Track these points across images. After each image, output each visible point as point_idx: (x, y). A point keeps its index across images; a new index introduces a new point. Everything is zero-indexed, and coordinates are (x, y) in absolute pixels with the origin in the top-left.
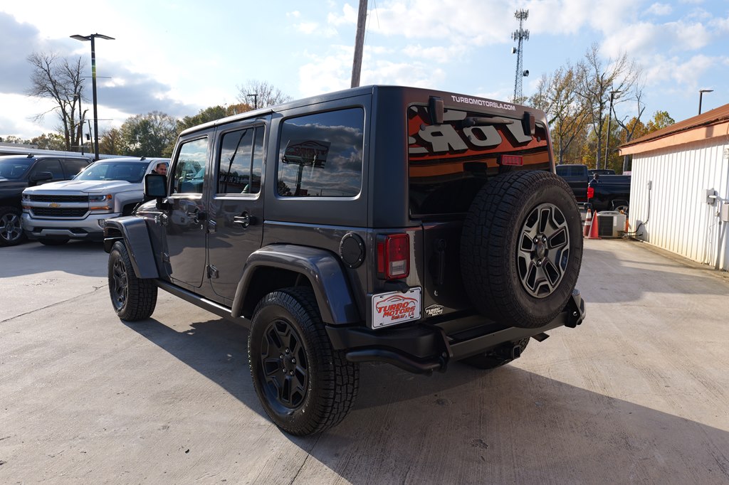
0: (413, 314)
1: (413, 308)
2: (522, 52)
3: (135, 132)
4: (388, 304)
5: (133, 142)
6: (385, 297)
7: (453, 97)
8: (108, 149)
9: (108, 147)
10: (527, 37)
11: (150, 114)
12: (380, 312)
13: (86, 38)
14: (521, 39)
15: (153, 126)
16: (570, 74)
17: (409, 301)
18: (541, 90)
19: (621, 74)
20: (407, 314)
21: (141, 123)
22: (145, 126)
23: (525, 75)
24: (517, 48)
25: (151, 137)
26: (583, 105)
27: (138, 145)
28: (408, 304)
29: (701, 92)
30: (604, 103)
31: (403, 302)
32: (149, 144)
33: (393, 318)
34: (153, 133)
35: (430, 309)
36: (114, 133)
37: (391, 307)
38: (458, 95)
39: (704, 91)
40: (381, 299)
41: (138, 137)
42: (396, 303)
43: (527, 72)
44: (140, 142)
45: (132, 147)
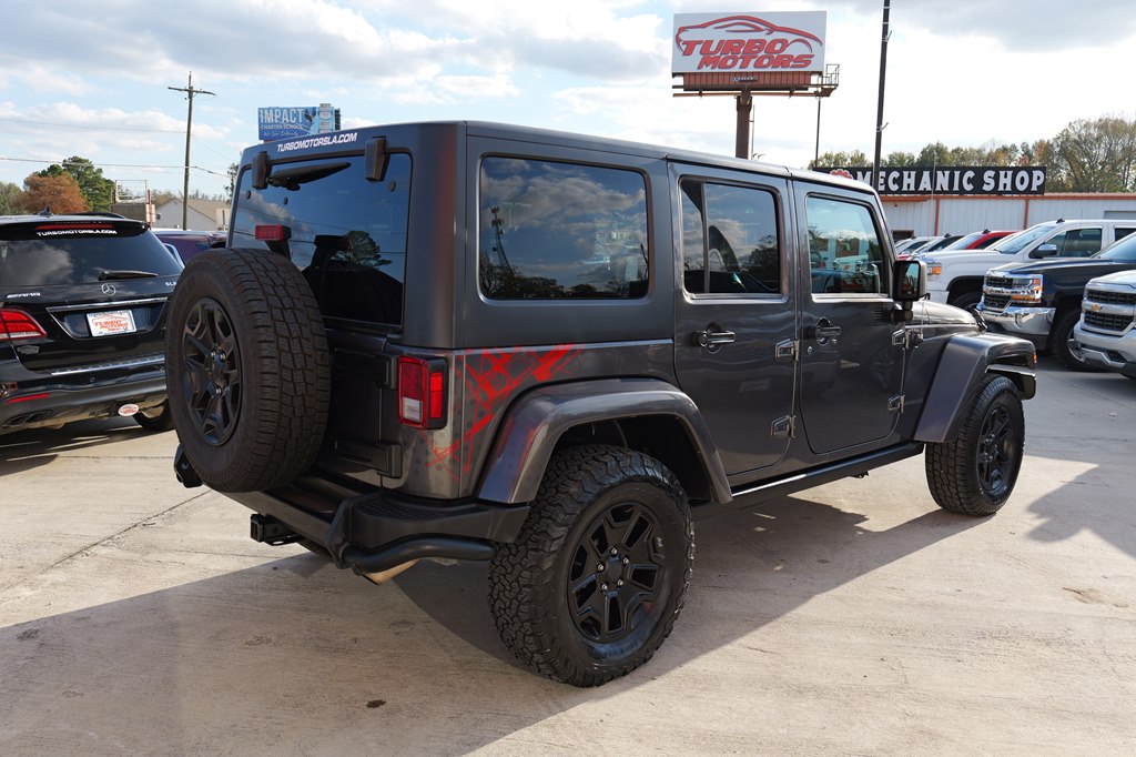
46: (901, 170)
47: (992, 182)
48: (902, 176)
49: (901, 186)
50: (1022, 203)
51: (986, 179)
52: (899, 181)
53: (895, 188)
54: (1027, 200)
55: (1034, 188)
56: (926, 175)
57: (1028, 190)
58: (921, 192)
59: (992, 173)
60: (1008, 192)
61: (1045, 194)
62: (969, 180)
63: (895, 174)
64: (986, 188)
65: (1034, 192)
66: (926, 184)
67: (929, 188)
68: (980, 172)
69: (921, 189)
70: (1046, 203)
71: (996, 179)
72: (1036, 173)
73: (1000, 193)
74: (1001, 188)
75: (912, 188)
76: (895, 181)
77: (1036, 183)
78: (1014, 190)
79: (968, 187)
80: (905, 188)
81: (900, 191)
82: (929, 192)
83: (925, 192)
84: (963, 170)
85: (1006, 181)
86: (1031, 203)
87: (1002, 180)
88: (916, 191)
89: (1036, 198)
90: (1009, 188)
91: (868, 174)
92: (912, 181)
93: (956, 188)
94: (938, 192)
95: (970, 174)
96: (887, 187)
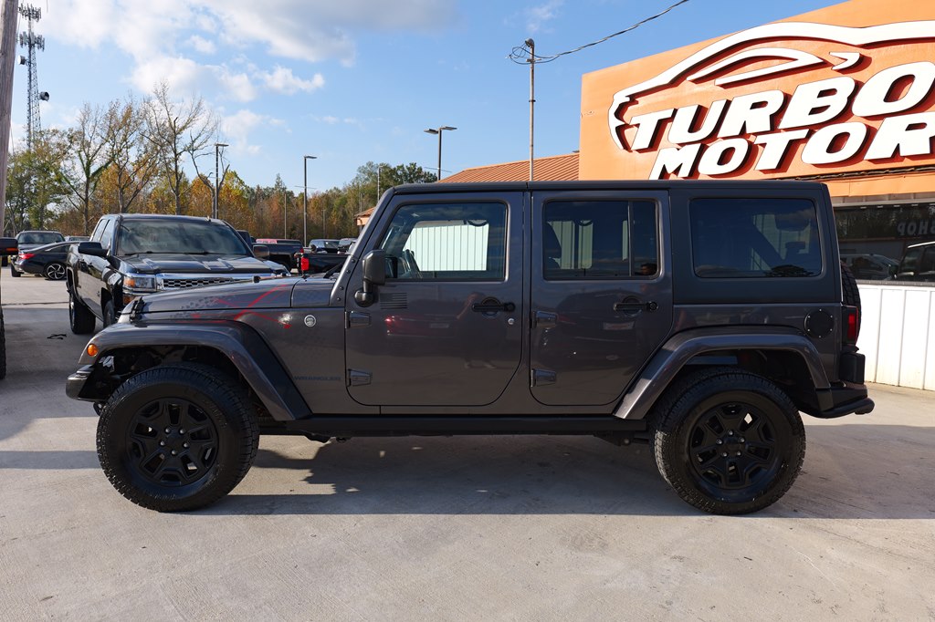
2: (35, 65)
10: (41, 46)
14: (31, 46)
16: (129, 110)
18: (83, 124)
19: (197, 122)
23: (43, 99)
24: (27, 58)
26: (146, 152)
29: (305, 158)
30: (180, 154)
39: (309, 157)
43: (47, 94)
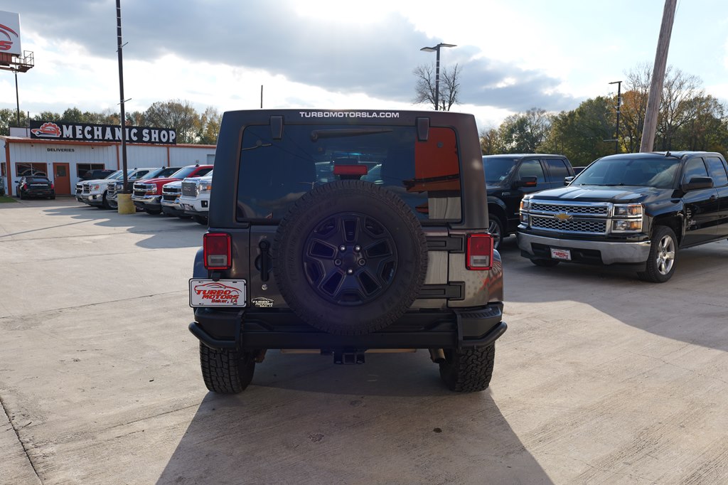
0: (236, 301)
1: (236, 297)
3: (512, 131)
4: (208, 289)
5: (510, 141)
6: (205, 283)
7: (302, 113)
8: (485, 150)
9: (485, 147)
11: (528, 113)
12: (199, 293)
13: (434, 48)
15: (530, 124)
17: (231, 290)
20: (229, 300)
21: (518, 122)
22: (522, 123)
25: (528, 136)
27: (514, 144)
28: (230, 292)
31: (225, 290)
32: (526, 142)
33: (213, 301)
34: (529, 131)
35: (258, 300)
36: (493, 133)
37: (211, 292)
38: (308, 111)
40: (200, 284)
41: (514, 136)
42: (217, 289)
44: (517, 141)
45: (508, 147)
46: (92, 126)
47: (148, 136)
48: (93, 130)
49: (93, 135)
50: (165, 149)
51: (144, 134)
52: (91, 132)
53: (89, 137)
54: (168, 147)
55: (171, 141)
56: (108, 130)
57: (168, 142)
58: (106, 140)
59: (147, 131)
60: (157, 142)
61: (177, 144)
62: (135, 135)
63: (88, 128)
64: (144, 139)
65: (171, 143)
66: (109, 135)
67: (111, 138)
68: (140, 129)
69: (106, 138)
70: (178, 149)
71: (150, 134)
72: (171, 132)
73: (153, 143)
74: (153, 140)
75: (100, 138)
76: (89, 132)
77: (172, 138)
78: (160, 141)
79: (135, 139)
80: (96, 137)
81: (92, 139)
82: (111, 141)
83: (108, 140)
84: (131, 128)
85: (155, 136)
86: (170, 149)
87: (153, 136)
88: (103, 140)
89: (172, 146)
90: (157, 140)
91: (71, 127)
92: (100, 133)
93: (127, 139)
94: (117, 141)
95: (135, 131)
96: (84, 136)
